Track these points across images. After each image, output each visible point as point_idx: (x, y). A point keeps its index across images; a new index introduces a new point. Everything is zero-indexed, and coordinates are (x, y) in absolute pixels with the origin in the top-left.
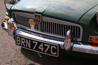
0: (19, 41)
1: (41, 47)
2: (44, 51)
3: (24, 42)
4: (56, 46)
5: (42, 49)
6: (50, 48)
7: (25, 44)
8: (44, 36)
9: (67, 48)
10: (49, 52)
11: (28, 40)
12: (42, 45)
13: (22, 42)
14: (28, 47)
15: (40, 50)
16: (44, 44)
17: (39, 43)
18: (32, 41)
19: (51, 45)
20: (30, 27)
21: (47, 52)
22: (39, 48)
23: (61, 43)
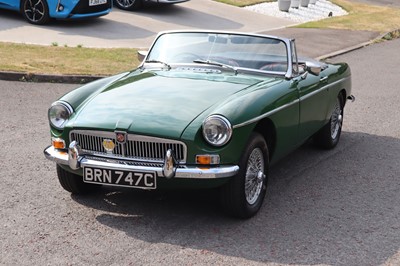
0: (91, 174)
1: (129, 179)
2: (134, 184)
3: (99, 176)
4: (153, 174)
5: (131, 181)
6: (143, 178)
7: (102, 177)
8: (130, 163)
9: (168, 174)
10: (142, 183)
11: (107, 171)
12: (130, 175)
13: (96, 175)
14: (107, 182)
15: (128, 183)
16: (133, 173)
17: (126, 173)
18: (113, 171)
19: (144, 174)
20: (104, 151)
21: (139, 185)
22: (126, 180)
23: (160, 169)
